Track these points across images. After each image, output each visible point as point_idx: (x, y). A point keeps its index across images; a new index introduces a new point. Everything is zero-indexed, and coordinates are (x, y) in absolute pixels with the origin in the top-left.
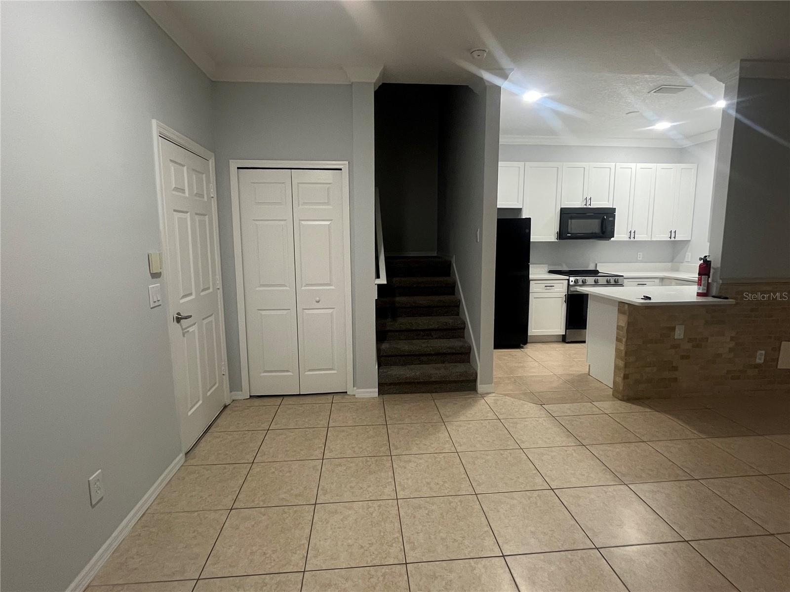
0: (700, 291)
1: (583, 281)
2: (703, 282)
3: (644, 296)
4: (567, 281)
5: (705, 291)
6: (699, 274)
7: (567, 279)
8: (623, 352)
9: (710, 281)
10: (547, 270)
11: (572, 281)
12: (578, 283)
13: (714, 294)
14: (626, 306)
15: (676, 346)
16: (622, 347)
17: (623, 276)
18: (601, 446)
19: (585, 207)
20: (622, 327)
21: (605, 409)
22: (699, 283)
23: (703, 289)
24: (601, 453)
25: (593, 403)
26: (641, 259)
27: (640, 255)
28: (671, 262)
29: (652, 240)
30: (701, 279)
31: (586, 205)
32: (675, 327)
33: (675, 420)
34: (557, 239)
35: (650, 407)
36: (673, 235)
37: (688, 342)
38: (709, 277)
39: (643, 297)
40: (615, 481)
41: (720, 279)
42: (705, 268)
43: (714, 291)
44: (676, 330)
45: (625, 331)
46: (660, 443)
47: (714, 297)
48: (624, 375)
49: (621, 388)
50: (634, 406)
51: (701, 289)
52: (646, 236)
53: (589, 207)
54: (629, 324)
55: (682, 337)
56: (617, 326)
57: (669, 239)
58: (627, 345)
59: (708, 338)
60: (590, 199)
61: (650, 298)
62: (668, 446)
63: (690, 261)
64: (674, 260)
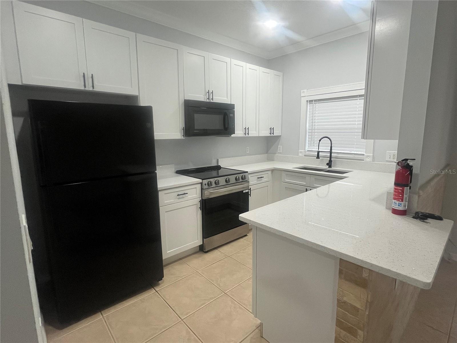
1: (215, 183)
4: (200, 185)
7: (200, 183)
10: (174, 170)
11: (205, 185)
12: (211, 185)
17: (247, 172)
19: (208, 101)
26: (248, 152)
27: (248, 149)
28: (266, 153)
29: (259, 136)
31: (209, 98)
34: (184, 136)
36: (272, 132)
38: (410, 188)
52: (255, 132)
53: (212, 101)
57: (269, 135)
60: (212, 93)
63: (281, 152)
64: (269, 152)
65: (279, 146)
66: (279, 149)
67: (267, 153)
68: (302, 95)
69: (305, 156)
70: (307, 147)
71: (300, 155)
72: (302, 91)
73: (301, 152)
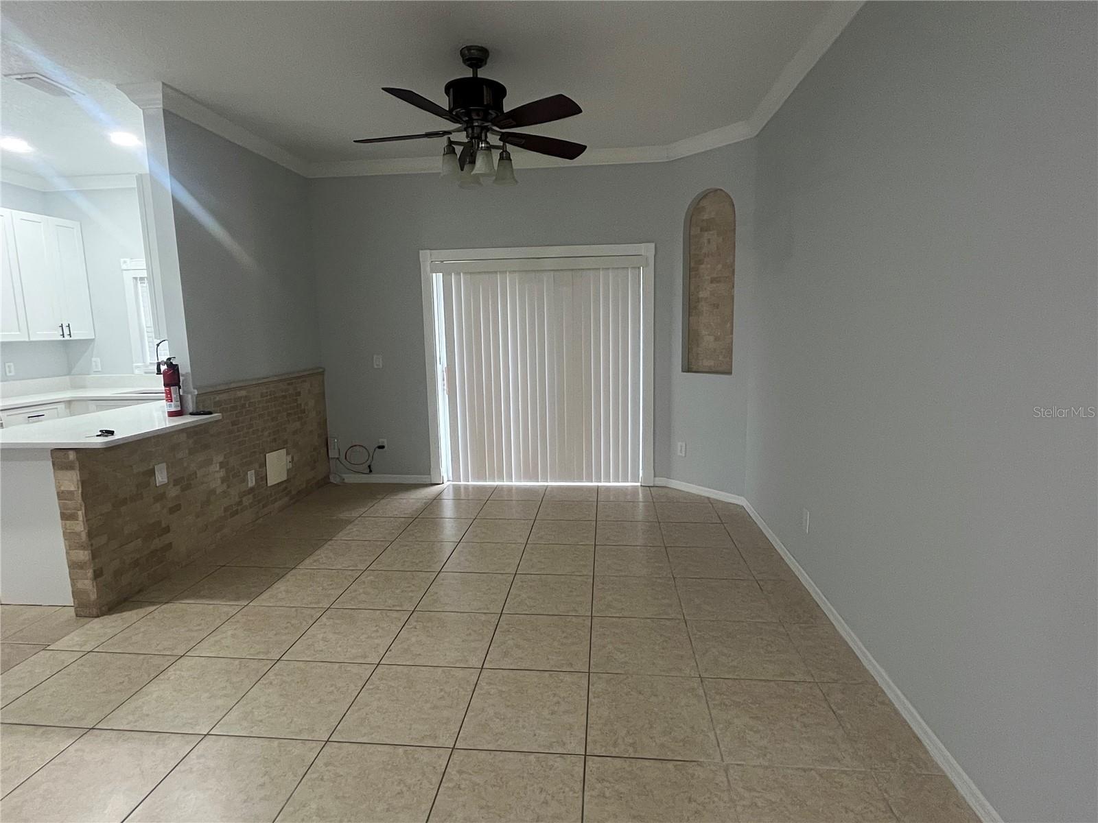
0: (173, 409)
2: (173, 396)
3: (101, 431)
5: (179, 409)
6: (165, 385)
8: (84, 536)
9: (181, 394)
13: (191, 411)
14: (72, 456)
15: (160, 497)
16: (79, 526)
18: (124, 708)
20: (71, 493)
21: (81, 646)
22: (169, 399)
23: (176, 406)
24: (131, 718)
25: (48, 648)
26: (12, 374)
28: (68, 375)
29: (31, 339)
30: (170, 392)
32: (154, 468)
33: (198, 601)
35: (151, 602)
36: (66, 331)
37: (174, 485)
38: (180, 388)
39: (100, 433)
40: (188, 743)
41: (194, 388)
42: (172, 375)
43: (190, 406)
44: (156, 473)
45: (80, 498)
46: (205, 644)
47: (191, 414)
48: (95, 571)
49: (93, 597)
50: (126, 614)
51: (173, 406)
52: (18, 333)
54: (84, 483)
55: (166, 480)
56: (58, 493)
57: (61, 338)
58: (87, 520)
59: (196, 472)
61: (112, 433)
62: (216, 642)
63: (100, 370)
64: (73, 372)
65: (93, 359)
66: (94, 364)
67: (69, 373)
68: (124, 267)
69: (146, 373)
70: (148, 358)
71: (137, 371)
72: (122, 260)
73: (138, 367)
